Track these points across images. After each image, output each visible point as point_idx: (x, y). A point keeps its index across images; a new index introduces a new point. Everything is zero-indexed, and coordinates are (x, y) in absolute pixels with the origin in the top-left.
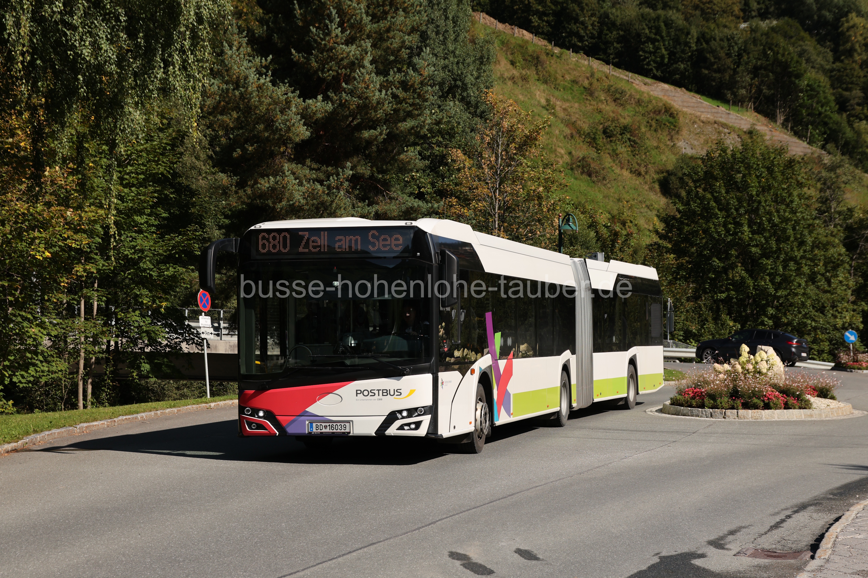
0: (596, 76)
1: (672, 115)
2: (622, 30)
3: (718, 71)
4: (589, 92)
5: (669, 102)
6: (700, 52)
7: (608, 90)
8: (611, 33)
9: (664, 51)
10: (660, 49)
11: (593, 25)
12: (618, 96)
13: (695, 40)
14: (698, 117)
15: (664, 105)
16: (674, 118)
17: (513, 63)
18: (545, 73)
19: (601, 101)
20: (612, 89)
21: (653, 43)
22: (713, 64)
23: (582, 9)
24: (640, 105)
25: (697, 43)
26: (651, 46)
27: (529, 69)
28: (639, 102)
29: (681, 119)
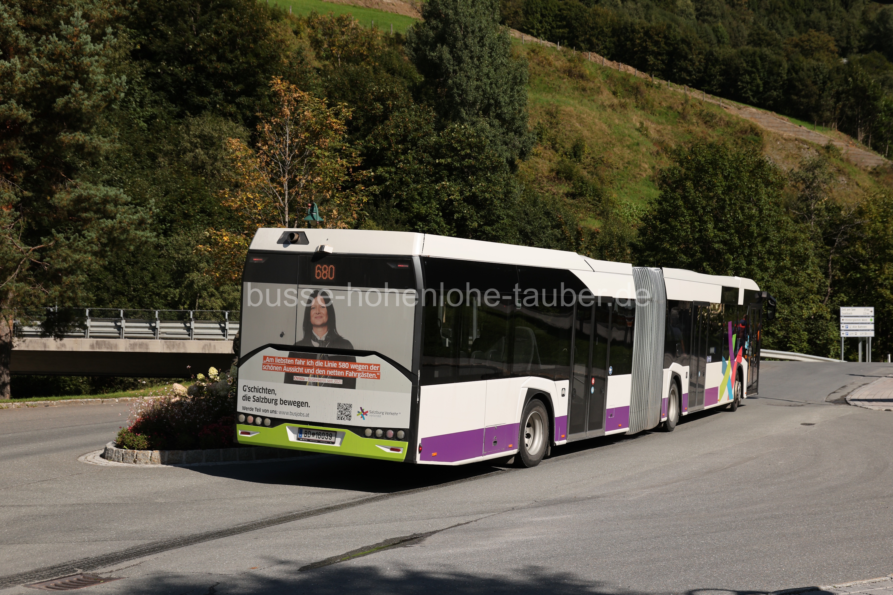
0: (690, 103)
1: (757, 134)
2: (724, 65)
3: (806, 96)
4: (683, 116)
5: (755, 123)
6: (790, 80)
7: (700, 115)
8: (715, 67)
9: (759, 81)
10: (756, 79)
11: (700, 61)
12: (708, 119)
13: (786, 71)
14: (782, 136)
15: (750, 125)
16: (758, 136)
17: (614, 93)
18: (643, 101)
19: (693, 124)
20: (704, 113)
21: (750, 75)
22: (801, 91)
23: (691, 49)
24: (729, 126)
25: (787, 73)
26: (748, 77)
27: (629, 98)
28: (728, 124)
29: (765, 137)
